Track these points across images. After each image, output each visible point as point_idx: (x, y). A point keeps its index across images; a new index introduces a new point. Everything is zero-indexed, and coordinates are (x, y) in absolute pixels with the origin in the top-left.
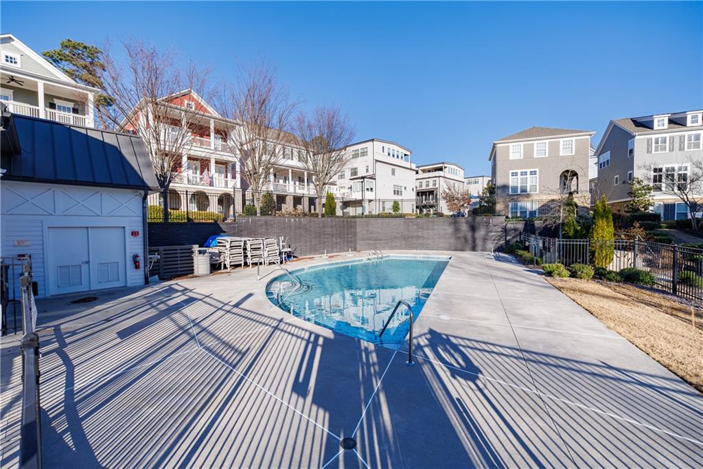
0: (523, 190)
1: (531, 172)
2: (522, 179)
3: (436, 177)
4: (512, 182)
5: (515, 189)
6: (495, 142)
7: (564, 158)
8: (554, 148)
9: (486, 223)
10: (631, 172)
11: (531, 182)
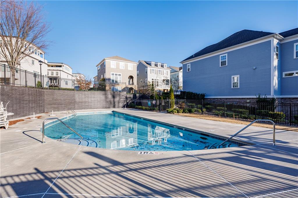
0: (116, 82)
1: (119, 74)
2: (116, 77)
3: (58, 70)
4: (112, 78)
5: (113, 81)
6: (105, 58)
7: (130, 71)
8: (126, 66)
9: (119, 94)
10: (147, 79)
11: (119, 79)
